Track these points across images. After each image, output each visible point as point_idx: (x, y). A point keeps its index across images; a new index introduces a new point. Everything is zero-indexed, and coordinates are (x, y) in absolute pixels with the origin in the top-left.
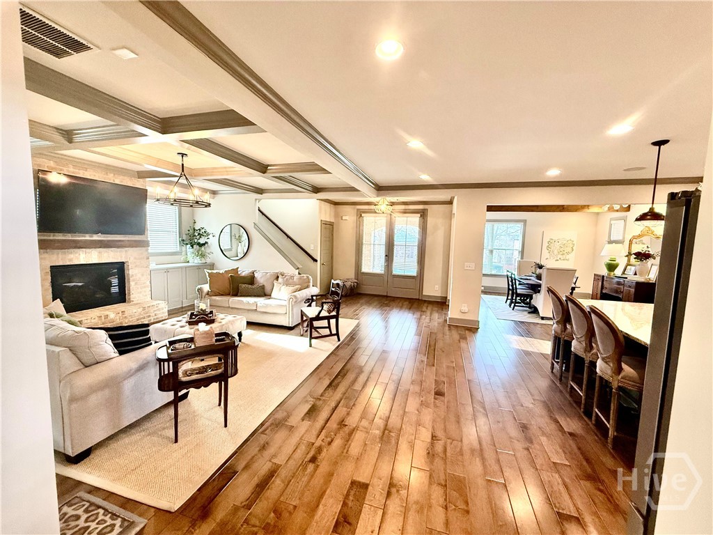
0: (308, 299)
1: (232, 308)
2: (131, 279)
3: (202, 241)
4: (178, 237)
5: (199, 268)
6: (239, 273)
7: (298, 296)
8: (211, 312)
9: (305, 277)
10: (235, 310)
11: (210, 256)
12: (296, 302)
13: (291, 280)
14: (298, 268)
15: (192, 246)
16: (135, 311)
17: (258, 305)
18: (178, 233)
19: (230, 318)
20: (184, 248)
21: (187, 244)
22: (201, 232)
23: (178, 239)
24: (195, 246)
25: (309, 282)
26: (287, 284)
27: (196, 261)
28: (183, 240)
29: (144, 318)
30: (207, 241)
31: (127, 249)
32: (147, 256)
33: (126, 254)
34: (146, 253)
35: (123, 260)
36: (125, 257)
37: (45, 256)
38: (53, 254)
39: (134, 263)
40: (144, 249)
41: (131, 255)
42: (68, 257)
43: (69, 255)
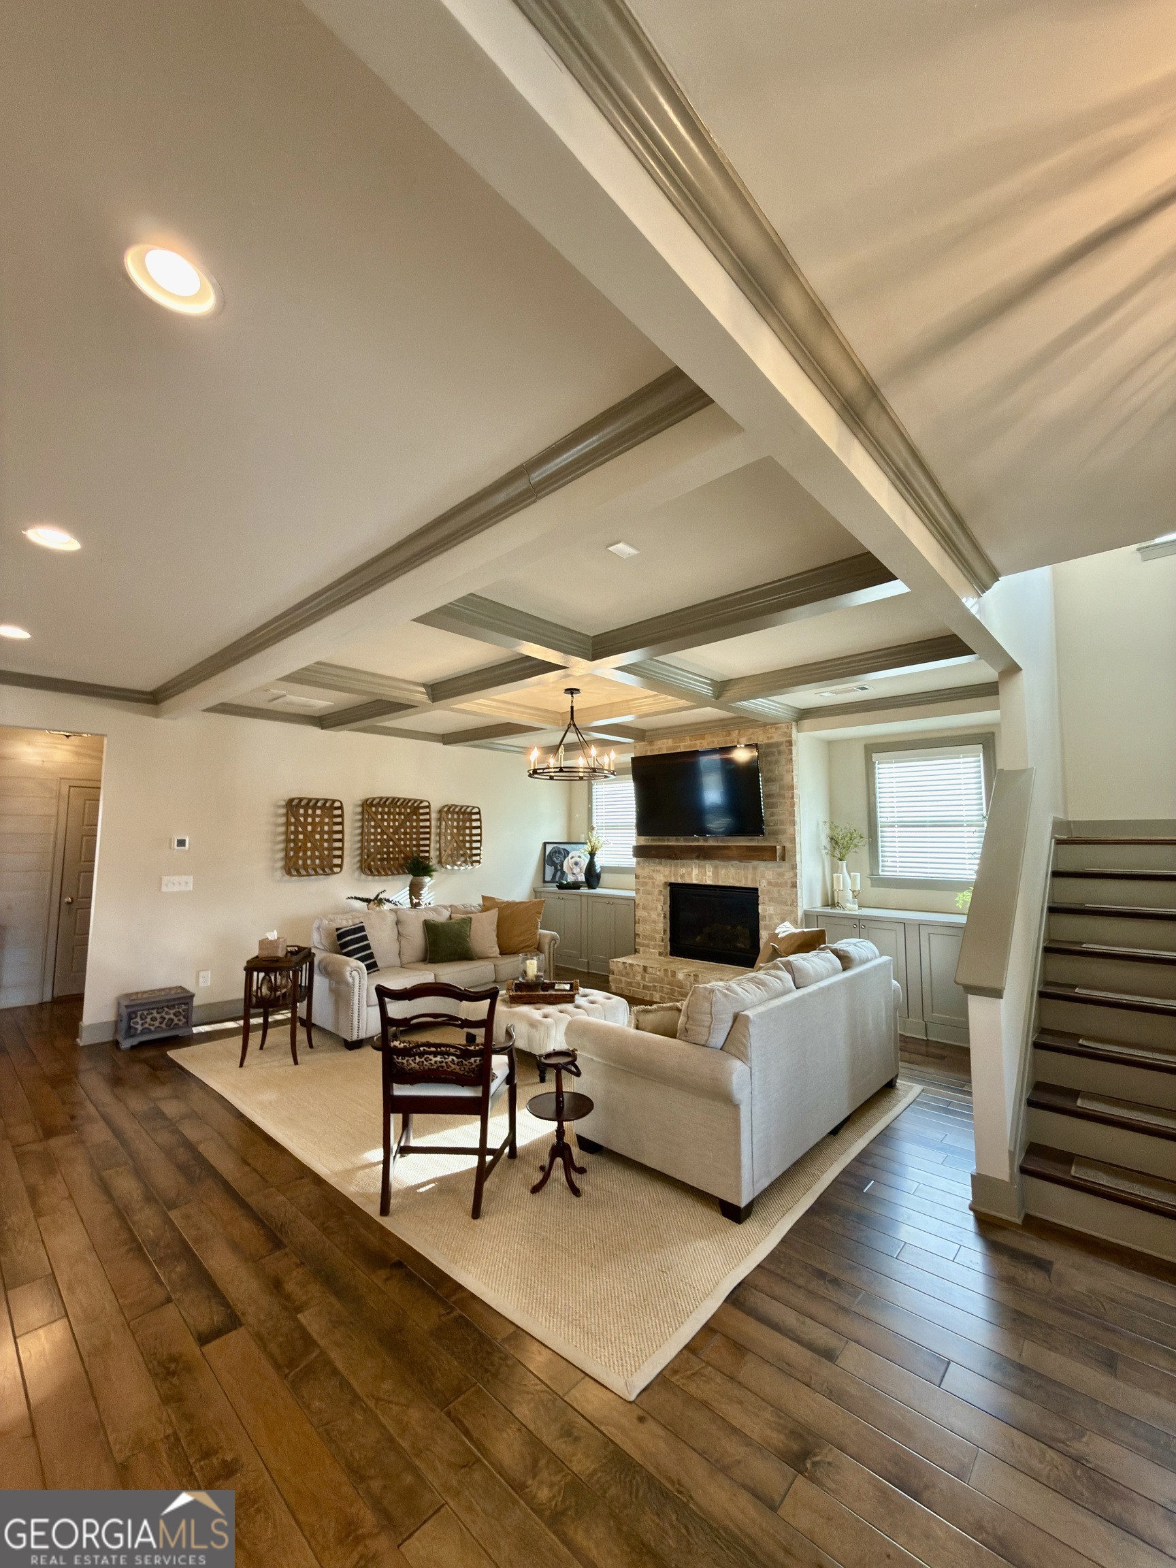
31: (756, 863)
32: (793, 880)
33: (754, 874)
34: (791, 874)
35: (750, 885)
36: (752, 880)
37: (659, 868)
38: (666, 866)
39: (769, 891)
40: (787, 864)
41: (763, 877)
42: (681, 872)
43: (682, 869)
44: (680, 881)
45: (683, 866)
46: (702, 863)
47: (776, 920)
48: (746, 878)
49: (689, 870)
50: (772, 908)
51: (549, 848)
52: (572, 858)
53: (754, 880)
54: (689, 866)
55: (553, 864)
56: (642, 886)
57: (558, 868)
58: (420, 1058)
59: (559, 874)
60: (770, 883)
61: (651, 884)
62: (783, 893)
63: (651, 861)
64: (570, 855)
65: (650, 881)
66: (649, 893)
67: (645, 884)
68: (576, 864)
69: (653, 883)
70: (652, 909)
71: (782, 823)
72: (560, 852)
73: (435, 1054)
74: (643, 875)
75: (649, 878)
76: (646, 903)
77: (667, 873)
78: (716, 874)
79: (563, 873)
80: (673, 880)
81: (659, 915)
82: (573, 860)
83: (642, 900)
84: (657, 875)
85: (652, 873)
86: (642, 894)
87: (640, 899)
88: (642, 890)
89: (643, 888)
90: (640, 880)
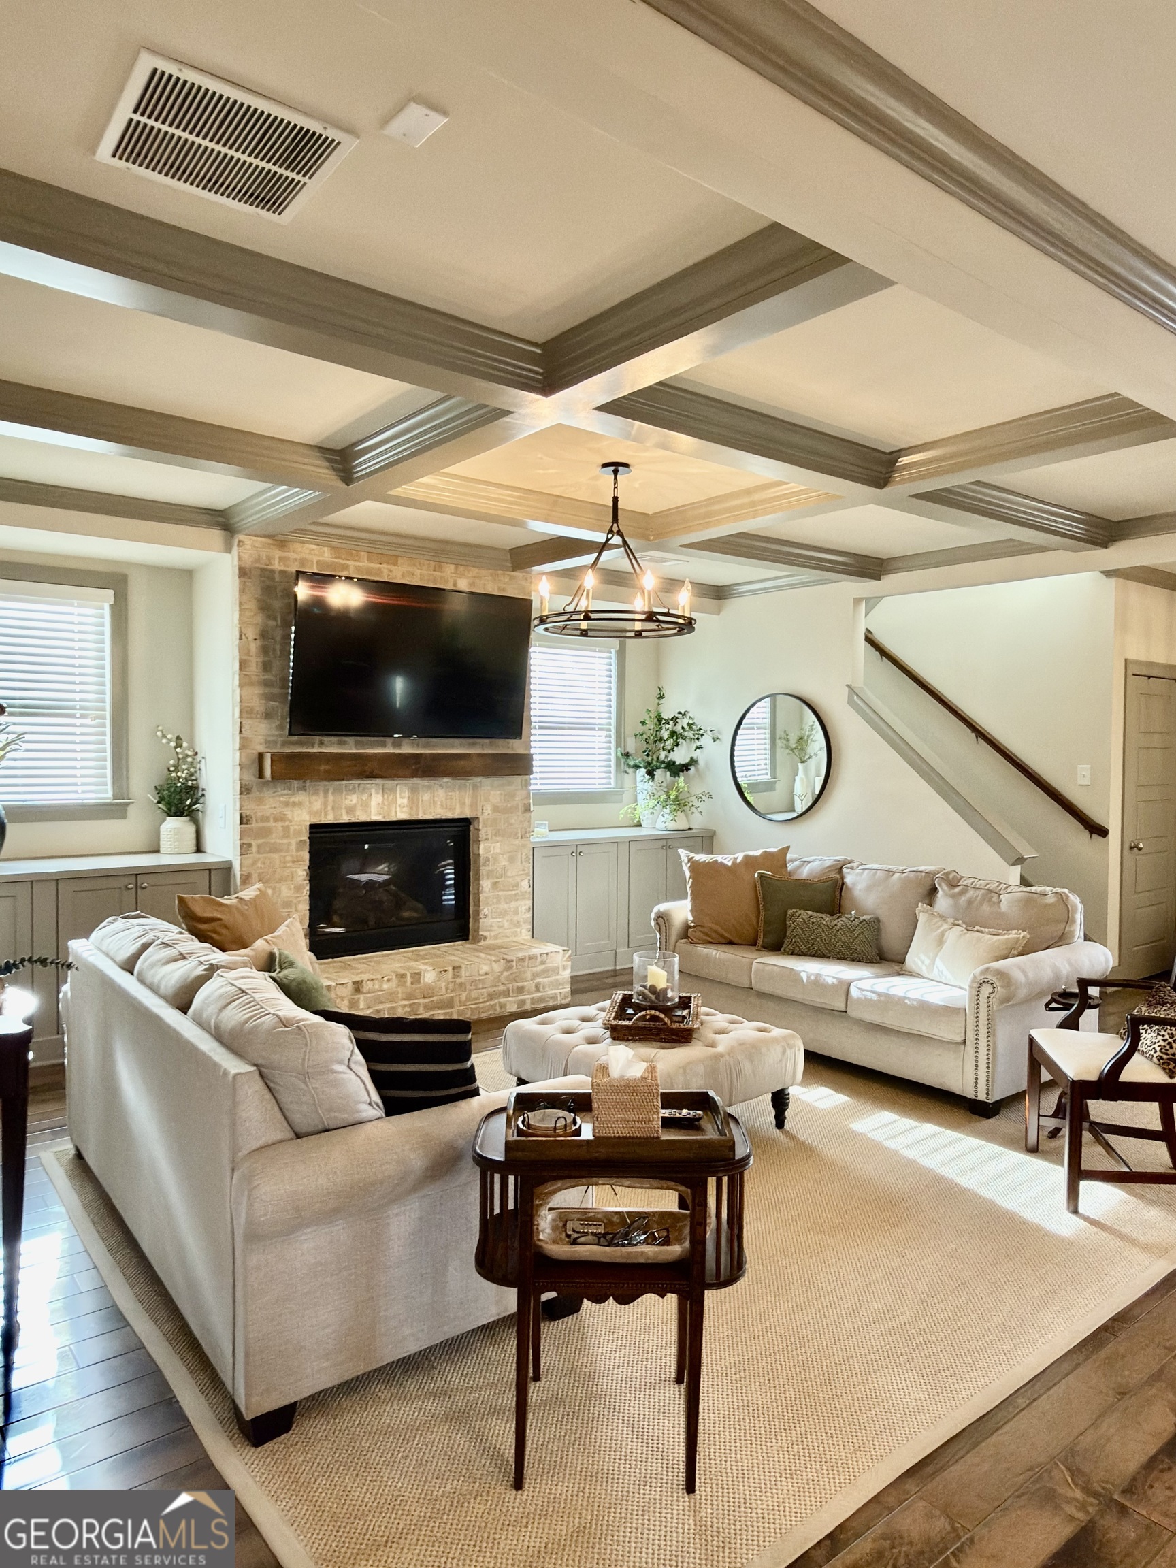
0: (1065, 995)
1: (762, 995)
2: (484, 870)
3: (680, 756)
4: (613, 745)
5: (667, 843)
6: (790, 867)
7: (1018, 976)
8: (685, 1003)
9: (1050, 900)
10: (771, 1005)
11: (702, 806)
12: (1006, 1000)
13: (986, 908)
14: (1020, 860)
15: (651, 773)
16: (485, 968)
17: (854, 992)
18: (613, 733)
19: (747, 1030)
20: (628, 779)
21: (637, 767)
22: (678, 728)
23: (613, 751)
24: (658, 773)
25: (1069, 920)
26: (971, 920)
27: (660, 825)
28: (627, 755)
29: (506, 993)
30: (697, 754)
31: (476, 780)
33: (475, 797)
34: (523, 793)
35: (466, 814)
36: (471, 806)
37: (301, 797)
38: (316, 792)
39: (493, 821)
41: (487, 800)
42: (347, 802)
43: (349, 797)
44: (345, 819)
45: (353, 791)
46: (389, 783)
47: (503, 862)
48: (462, 805)
49: (365, 797)
50: (498, 845)
53: (473, 806)
54: (364, 790)
56: (257, 837)
60: (496, 809)
61: (280, 833)
62: (513, 821)
63: (280, 785)
65: (280, 824)
66: (275, 849)
67: (267, 832)
69: (284, 829)
70: (280, 880)
74: (259, 814)
75: (276, 820)
76: (269, 869)
77: (316, 806)
78: (413, 802)
80: (331, 818)
83: (259, 865)
84: (288, 812)
85: (279, 810)
86: (259, 852)
87: (254, 863)
88: (259, 846)
89: (260, 841)
90: (254, 825)
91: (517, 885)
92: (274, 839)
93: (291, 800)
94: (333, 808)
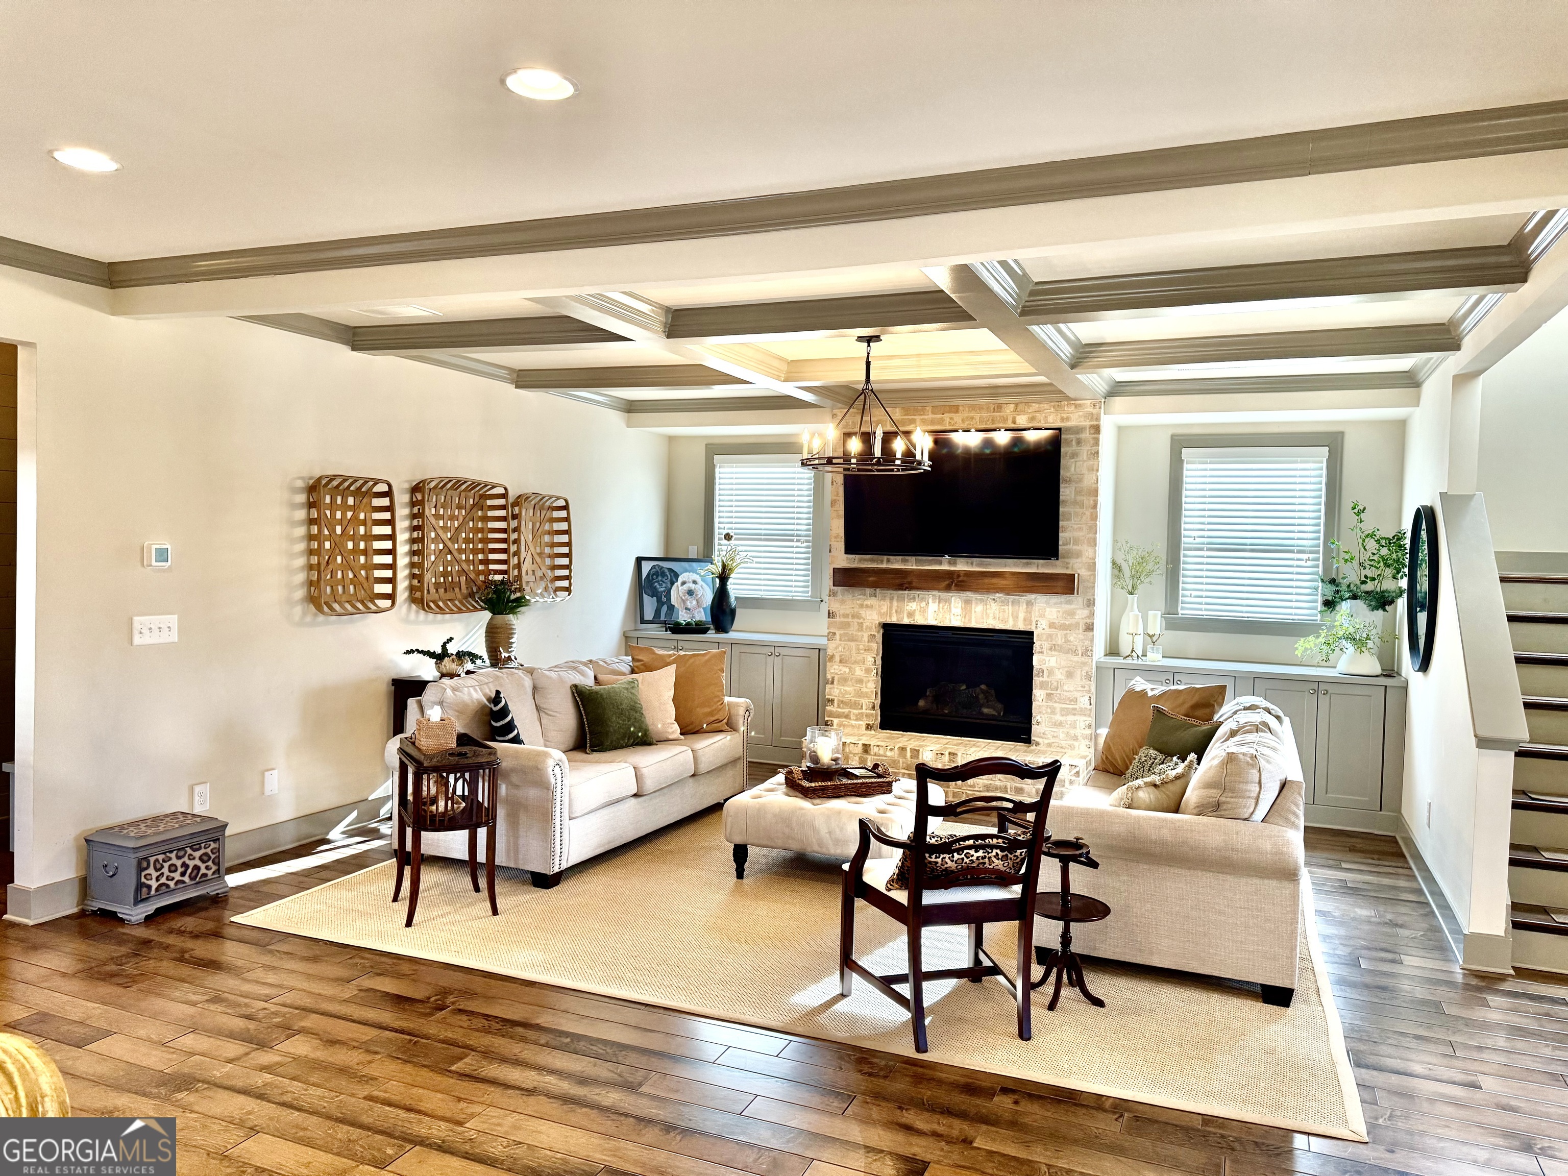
2: (1036, 680)
4: (1320, 570)
23: (1320, 577)
31: (1032, 597)
32: (1088, 621)
33: (1029, 612)
34: (1086, 612)
35: (1021, 627)
36: (1025, 620)
37: (872, 601)
38: (884, 598)
39: (1050, 636)
40: (1080, 599)
41: (1042, 616)
42: (908, 608)
43: (910, 604)
44: (906, 621)
45: (914, 598)
46: (944, 595)
47: (1059, 675)
48: (1016, 618)
49: (923, 605)
50: (1053, 659)
51: (646, 567)
52: (684, 583)
53: (1027, 620)
54: (922, 599)
55: (654, 593)
56: (840, 628)
57: (663, 600)
58: (958, 854)
59: (665, 608)
60: (1052, 625)
61: (856, 627)
62: (1072, 639)
63: (857, 591)
64: (680, 579)
65: (856, 620)
66: (852, 639)
67: (847, 625)
68: (690, 593)
69: (860, 625)
70: (856, 662)
71: (1076, 541)
72: (663, 574)
73: (977, 848)
74: (842, 612)
75: (853, 617)
76: (847, 653)
77: (884, 609)
78: (966, 612)
79: (671, 608)
80: (894, 620)
81: (868, 671)
82: (685, 587)
83: (840, 649)
84: (863, 612)
85: (856, 610)
86: (840, 640)
87: (836, 648)
88: (840, 635)
89: (842, 632)
90: (838, 619)
91: (1075, 700)
92: (853, 630)
93: (865, 603)
94: (896, 611)
